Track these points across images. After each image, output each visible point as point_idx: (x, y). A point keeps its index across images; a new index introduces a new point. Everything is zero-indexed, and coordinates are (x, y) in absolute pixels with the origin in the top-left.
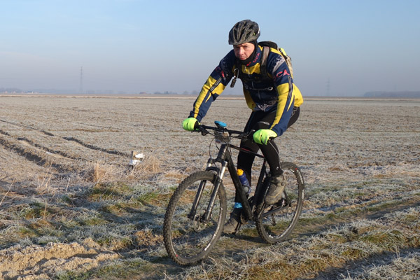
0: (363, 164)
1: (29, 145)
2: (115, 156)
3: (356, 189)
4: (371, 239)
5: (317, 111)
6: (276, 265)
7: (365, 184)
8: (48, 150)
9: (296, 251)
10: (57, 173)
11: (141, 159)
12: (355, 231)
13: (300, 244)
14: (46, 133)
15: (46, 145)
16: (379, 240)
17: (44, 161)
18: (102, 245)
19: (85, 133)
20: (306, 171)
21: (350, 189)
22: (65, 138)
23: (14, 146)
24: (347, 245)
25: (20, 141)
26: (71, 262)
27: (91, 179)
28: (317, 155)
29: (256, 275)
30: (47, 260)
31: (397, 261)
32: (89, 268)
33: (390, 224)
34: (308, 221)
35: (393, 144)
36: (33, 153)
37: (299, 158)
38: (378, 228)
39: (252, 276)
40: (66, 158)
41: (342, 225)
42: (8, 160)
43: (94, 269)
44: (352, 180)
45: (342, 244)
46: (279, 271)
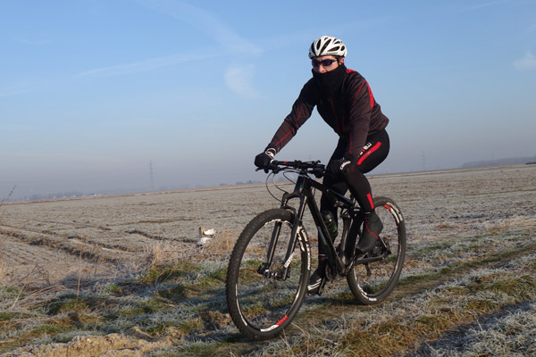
1: (80, 243)
8: (104, 246)
11: (211, 236)
14: (103, 229)
15: (102, 241)
16: (509, 288)
17: (98, 258)
19: (151, 224)
22: (126, 232)
23: (62, 245)
25: (70, 240)
36: (85, 250)
38: (505, 275)
39: (353, 343)
42: (51, 260)
46: (388, 334)
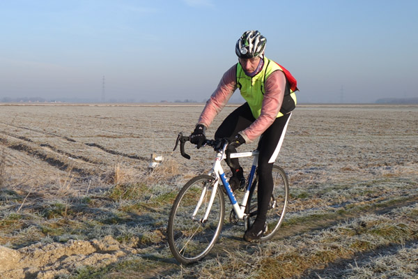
0: (373, 165)
1: (52, 151)
2: (136, 160)
3: (365, 187)
4: (379, 232)
5: (331, 117)
6: (288, 257)
7: (374, 182)
8: (70, 156)
9: (307, 244)
10: (79, 177)
11: (160, 162)
12: (364, 225)
13: (312, 238)
14: (68, 140)
15: (69, 151)
16: (386, 233)
17: (67, 166)
18: (121, 242)
19: (107, 139)
20: (319, 171)
21: (361, 187)
22: (87, 144)
23: (37, 152)
24: (356, 238)
25: (43, 147)
26: (91, 258)
27: (112, 182)
28: (330, 158)
29: (268, 266)
30: (67, 256)
31: (402, 251)
32: (108, 263)
33: (396, 218)
34: (319, 216)
35: (401, 146)
36: (56, 159)
37: (313, 160)
38: (385, 222)
39: (265, 267)
40: (88, 163)
41: (351, 220)
42: (30, 165)
43: (113, 263)
44: (362, 179)
45: (351, 237)
46: (290, 262)
